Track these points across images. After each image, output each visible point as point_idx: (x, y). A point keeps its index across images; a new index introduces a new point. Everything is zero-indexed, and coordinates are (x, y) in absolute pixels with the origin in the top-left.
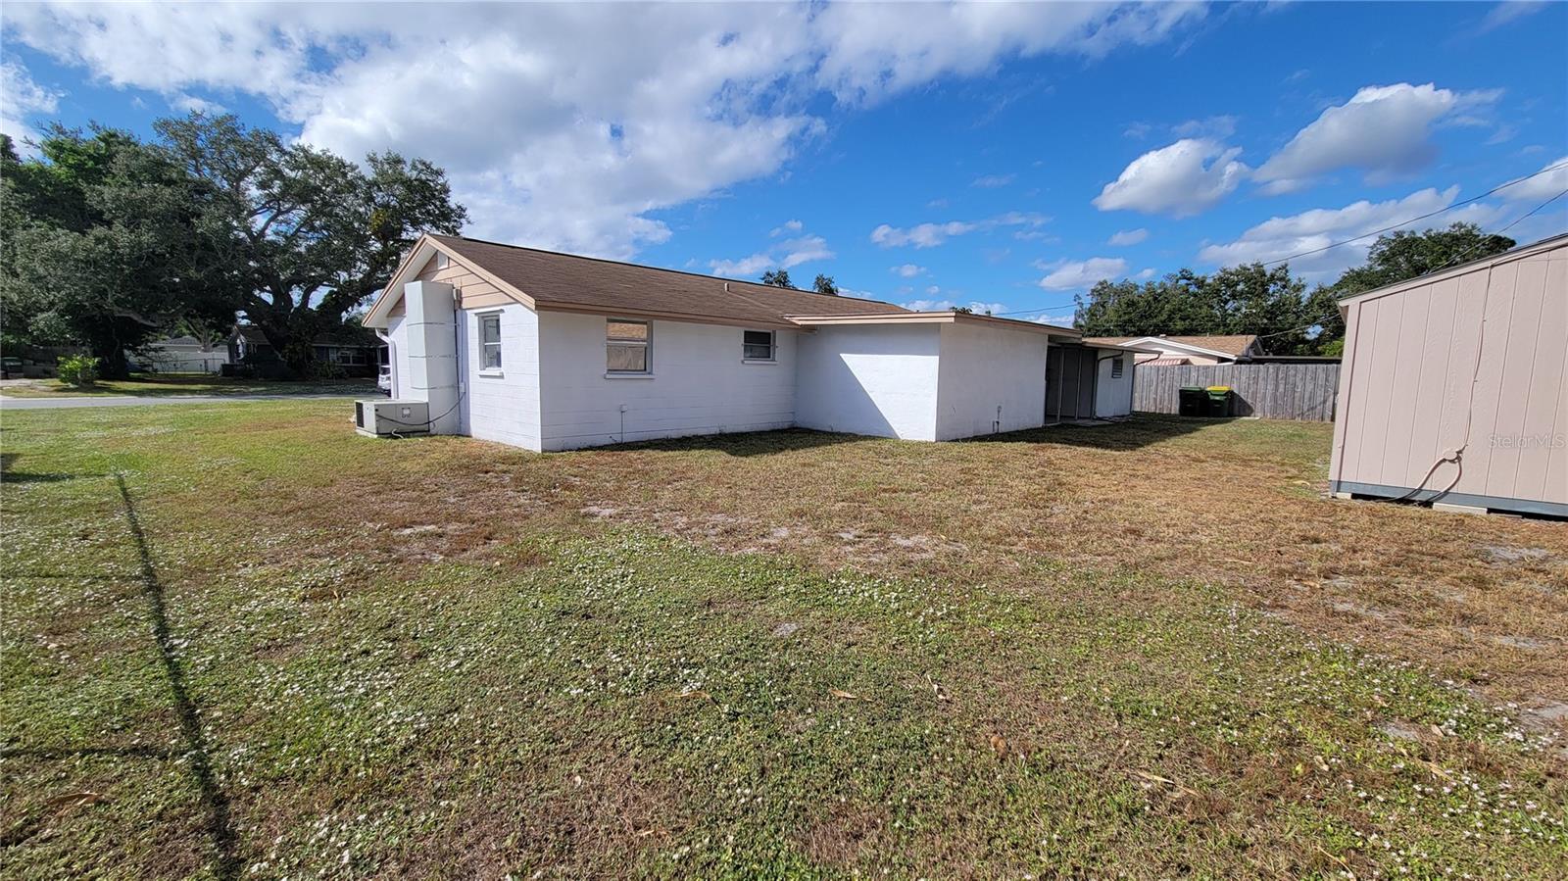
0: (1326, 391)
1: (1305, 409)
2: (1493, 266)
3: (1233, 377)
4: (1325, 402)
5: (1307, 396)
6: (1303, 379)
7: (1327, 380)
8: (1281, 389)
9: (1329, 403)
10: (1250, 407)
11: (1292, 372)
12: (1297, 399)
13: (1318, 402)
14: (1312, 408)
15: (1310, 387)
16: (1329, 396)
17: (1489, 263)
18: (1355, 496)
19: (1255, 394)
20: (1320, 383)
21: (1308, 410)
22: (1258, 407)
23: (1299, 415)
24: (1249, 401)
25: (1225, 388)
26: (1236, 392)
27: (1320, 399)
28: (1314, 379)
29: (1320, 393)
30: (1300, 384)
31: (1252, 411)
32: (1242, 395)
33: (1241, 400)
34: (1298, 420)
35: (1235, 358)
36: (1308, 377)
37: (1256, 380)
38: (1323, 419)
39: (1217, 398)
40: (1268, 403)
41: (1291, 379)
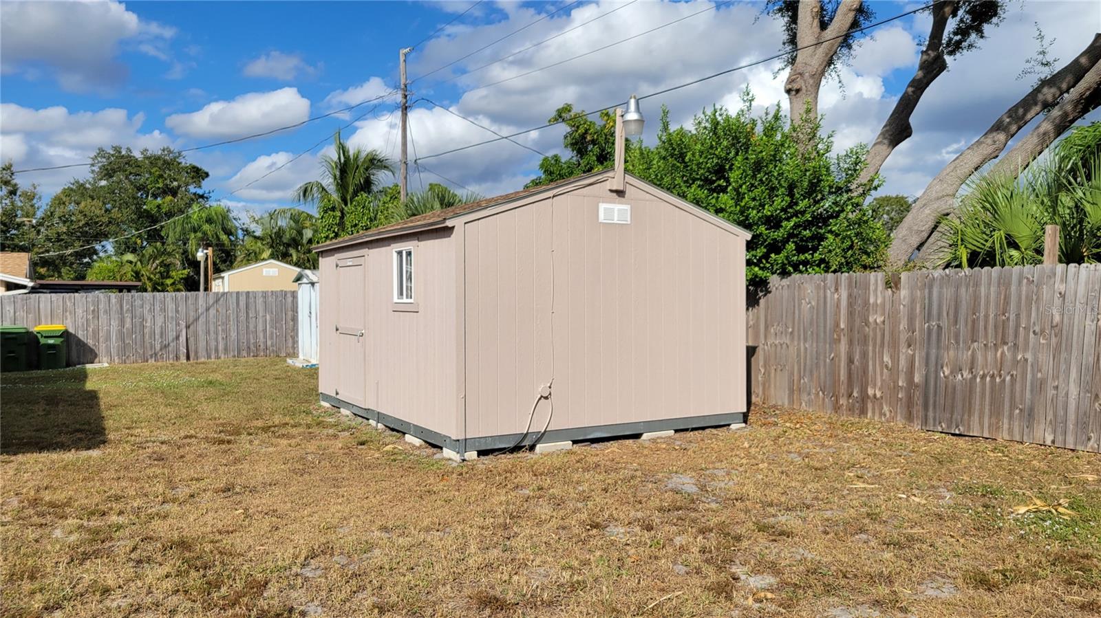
0: (178, 324)
1: (158, 347)
2: (554, 196)
3: (65, 310)
4: (177, 338)
5: (158, 331)
6: (152, 310)
7: (177, 311)
8: (128, 325)
9: (183, 339)
10: (92, 351)
11: (138, 303)
12: (147, 337)
13: (171, 339)
14: (165, 346)
15: (159, 321)
16: (181, 331)
17: (550, 194)
18: (481, 453)
19: (96, 333)
20: (170, 315)
21: (161, 350)
22: (101, 349)
23: (151, 357)
24: (90, 342)
25: (58, 327)
26: (71, 330)
27: (172, 335)
28: (164, 310)
29: (171, 326)
30: (149, 317)
31: (96, 356)
32: (80, 335)
33: (79, 342)
34: (151, 362)
35: (31, 284)
36: (157, 308)
37: (96, 313)
38: (177, 358)
39: (51, 341)
40: (114, 342)
41: (139, 311)
